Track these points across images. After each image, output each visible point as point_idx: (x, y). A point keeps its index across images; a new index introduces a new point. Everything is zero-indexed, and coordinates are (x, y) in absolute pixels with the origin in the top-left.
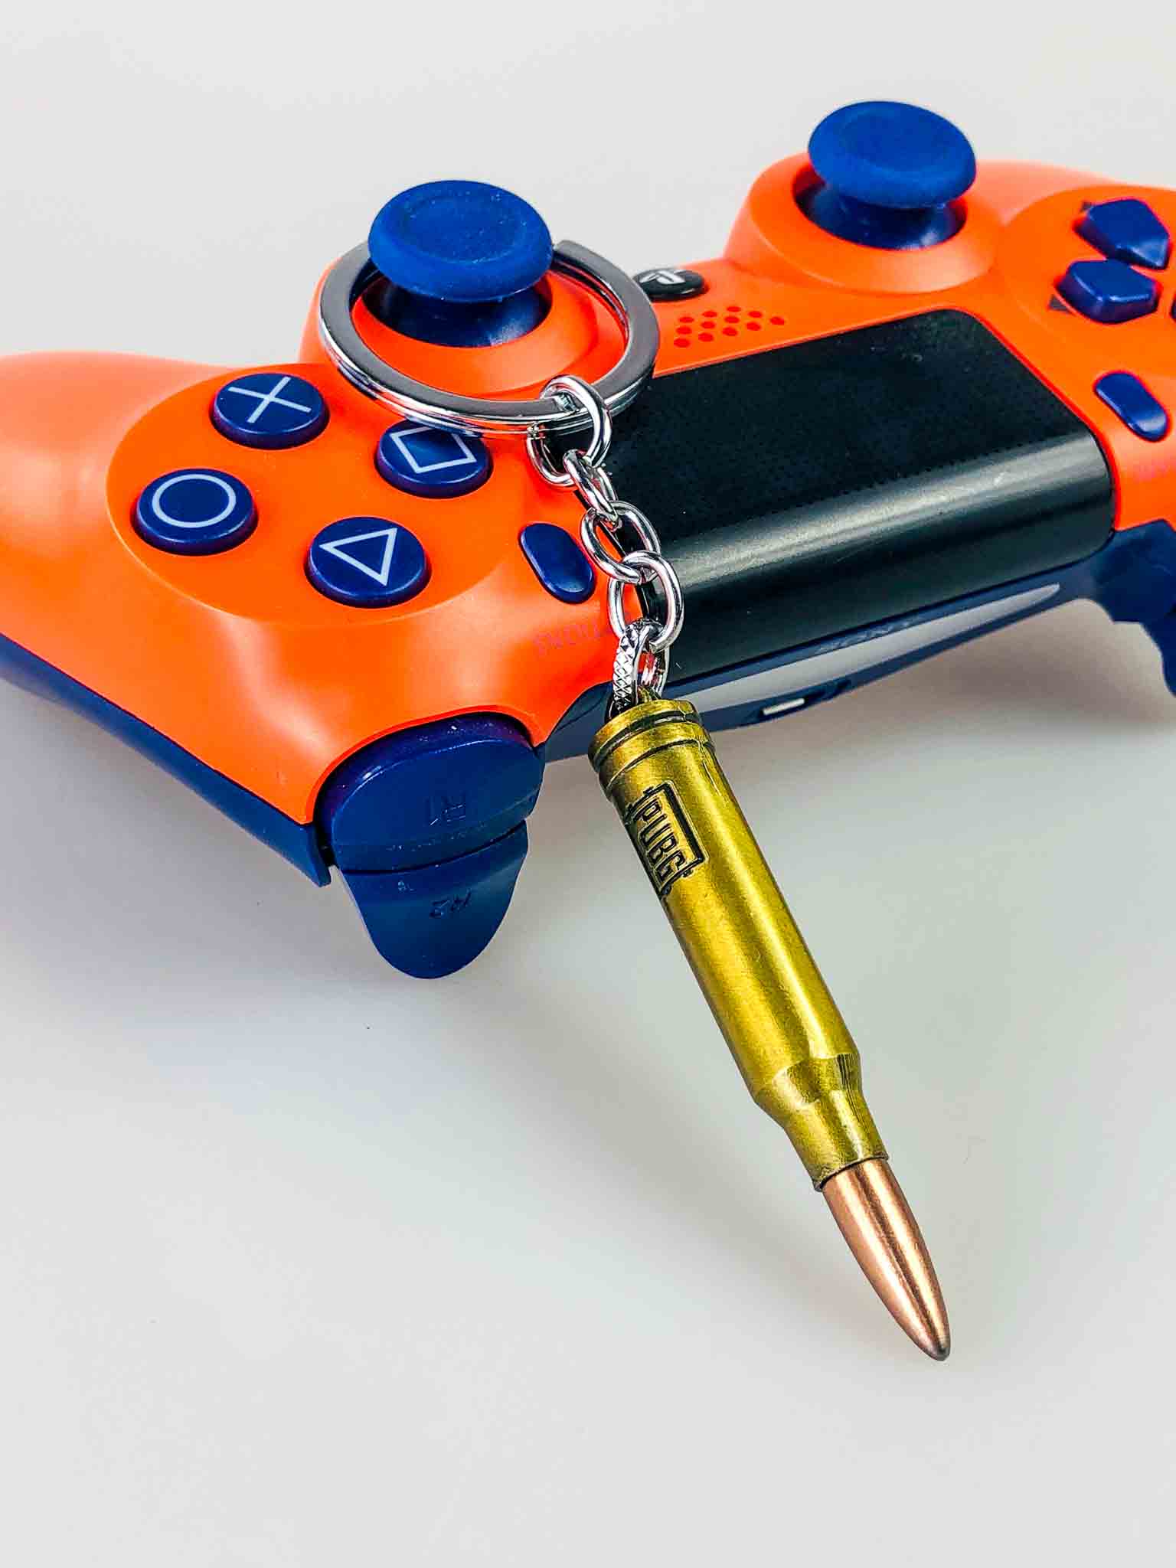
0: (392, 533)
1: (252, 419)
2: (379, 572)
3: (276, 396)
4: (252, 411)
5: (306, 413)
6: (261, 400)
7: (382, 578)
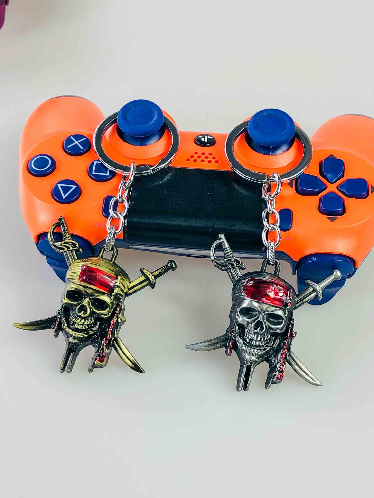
0: (75, 187)
1: (69, 147)
2: (65, 195)
3: (79, 143)
4: (70, 145)
5: (81, 149)
6: (74, 142)
7: (64, 197)
